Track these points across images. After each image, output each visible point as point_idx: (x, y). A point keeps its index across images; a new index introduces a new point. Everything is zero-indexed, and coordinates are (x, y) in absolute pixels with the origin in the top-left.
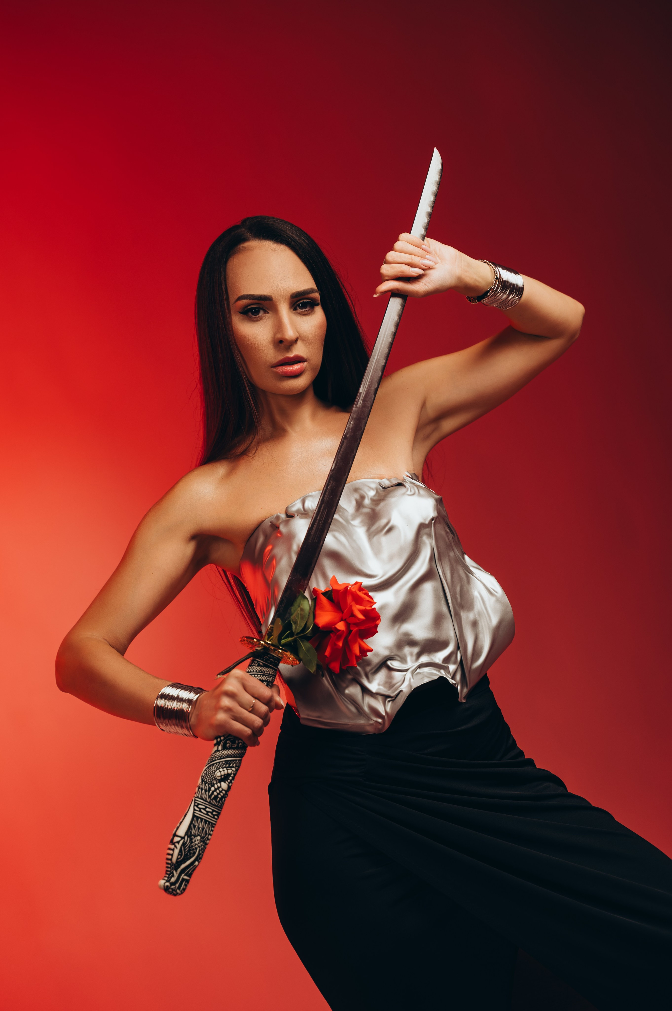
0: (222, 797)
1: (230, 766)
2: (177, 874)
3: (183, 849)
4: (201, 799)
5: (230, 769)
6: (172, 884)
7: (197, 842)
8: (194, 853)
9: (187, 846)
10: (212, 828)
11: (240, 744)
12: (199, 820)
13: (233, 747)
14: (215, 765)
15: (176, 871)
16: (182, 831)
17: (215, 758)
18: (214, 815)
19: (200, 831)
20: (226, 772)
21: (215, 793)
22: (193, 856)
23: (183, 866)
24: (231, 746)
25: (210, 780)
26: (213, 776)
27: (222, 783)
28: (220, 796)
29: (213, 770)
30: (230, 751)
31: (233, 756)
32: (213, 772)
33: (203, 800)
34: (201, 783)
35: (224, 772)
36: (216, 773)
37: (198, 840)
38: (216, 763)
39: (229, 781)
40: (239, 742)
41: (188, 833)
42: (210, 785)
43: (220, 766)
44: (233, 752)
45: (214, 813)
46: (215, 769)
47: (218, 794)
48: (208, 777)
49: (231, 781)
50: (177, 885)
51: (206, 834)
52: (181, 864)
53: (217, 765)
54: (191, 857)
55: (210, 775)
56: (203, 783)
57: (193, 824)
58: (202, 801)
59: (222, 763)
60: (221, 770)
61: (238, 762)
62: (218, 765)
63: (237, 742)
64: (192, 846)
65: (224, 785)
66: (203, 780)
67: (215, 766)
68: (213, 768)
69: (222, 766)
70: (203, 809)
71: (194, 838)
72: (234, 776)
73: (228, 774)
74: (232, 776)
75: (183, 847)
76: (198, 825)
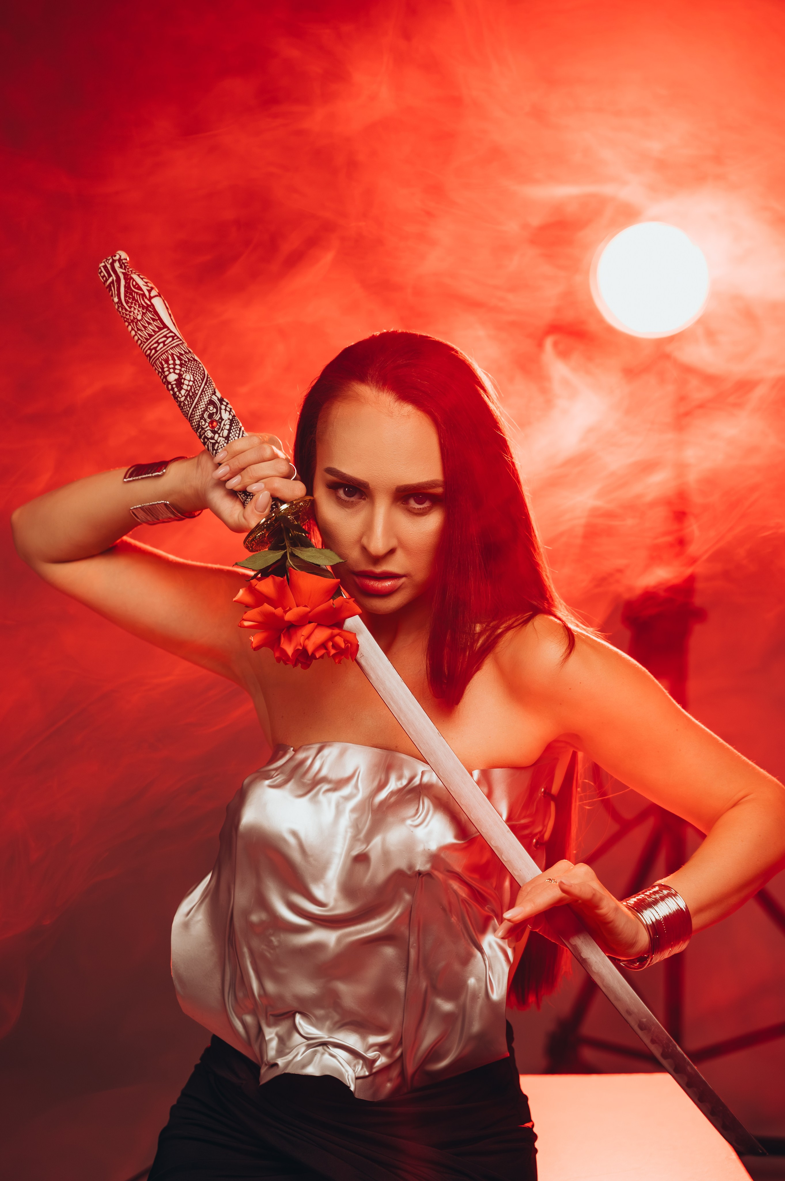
0: (163, 368)
1: (188, 397)
2: (120, 272)
3: (140, 292)
4: (178, 345)
5: (186, 395)
6: (114, 261)
7: (136, 312)
8: (127, 302)
9: (139, 299)
10: (141, 341)
11: (203, 423)
12: (157, 330)
13: (206, 412)
14: (201, 382)
16: (158, 303)
17: (208, 386)
18: (151, 350)
19: (145, 324)
20: (185, 387)
21: (171, 362)
22: (125, 300)
23: (123, 282)
24: (208, 410)
25: (189, 365)
26: (190, 371)
27: (176, 377)
28: (165, 366)
29: (197, 376)
30: (204, 406)
31: (197, 406)
32: (195, 375)
33: (174, 347)
34: (193, 357)
35: (186, 385)
36: (192, 376)
37: (138, 315)
38: (202, 384)
39: (174, 386)
40: (207, 422)
41: (151, 308)
42: (183, 362)
43: (195, 385)
44: (201, 409)
45: (153, 351)
46: (196, 378)
47: (168, 364)
48: (194, 367)
49: (173, 389)
50: (109, 266)
51: (138, 329)
52: (126, 282)
53: (200, 383)
54: (125, 296)
55: (195, 370)
56: (192, 359)
57: (157, 320)
58: (174, 345)
59: (197, 389)
60: (191, 383)
61: (187, 410)
62: (198, 384)
63: (208, 420)
64: (135, 304)
65: (172, 377)
66: (194, 360)
67: (199, 380)
68: (199, 377)
69: (194, 387)
70: (165, 341)
71: (142, 312)
72: (175, 394)
73: (182, 388)
74: (176, 392)
75: (141, 294)
76: (153, 325)
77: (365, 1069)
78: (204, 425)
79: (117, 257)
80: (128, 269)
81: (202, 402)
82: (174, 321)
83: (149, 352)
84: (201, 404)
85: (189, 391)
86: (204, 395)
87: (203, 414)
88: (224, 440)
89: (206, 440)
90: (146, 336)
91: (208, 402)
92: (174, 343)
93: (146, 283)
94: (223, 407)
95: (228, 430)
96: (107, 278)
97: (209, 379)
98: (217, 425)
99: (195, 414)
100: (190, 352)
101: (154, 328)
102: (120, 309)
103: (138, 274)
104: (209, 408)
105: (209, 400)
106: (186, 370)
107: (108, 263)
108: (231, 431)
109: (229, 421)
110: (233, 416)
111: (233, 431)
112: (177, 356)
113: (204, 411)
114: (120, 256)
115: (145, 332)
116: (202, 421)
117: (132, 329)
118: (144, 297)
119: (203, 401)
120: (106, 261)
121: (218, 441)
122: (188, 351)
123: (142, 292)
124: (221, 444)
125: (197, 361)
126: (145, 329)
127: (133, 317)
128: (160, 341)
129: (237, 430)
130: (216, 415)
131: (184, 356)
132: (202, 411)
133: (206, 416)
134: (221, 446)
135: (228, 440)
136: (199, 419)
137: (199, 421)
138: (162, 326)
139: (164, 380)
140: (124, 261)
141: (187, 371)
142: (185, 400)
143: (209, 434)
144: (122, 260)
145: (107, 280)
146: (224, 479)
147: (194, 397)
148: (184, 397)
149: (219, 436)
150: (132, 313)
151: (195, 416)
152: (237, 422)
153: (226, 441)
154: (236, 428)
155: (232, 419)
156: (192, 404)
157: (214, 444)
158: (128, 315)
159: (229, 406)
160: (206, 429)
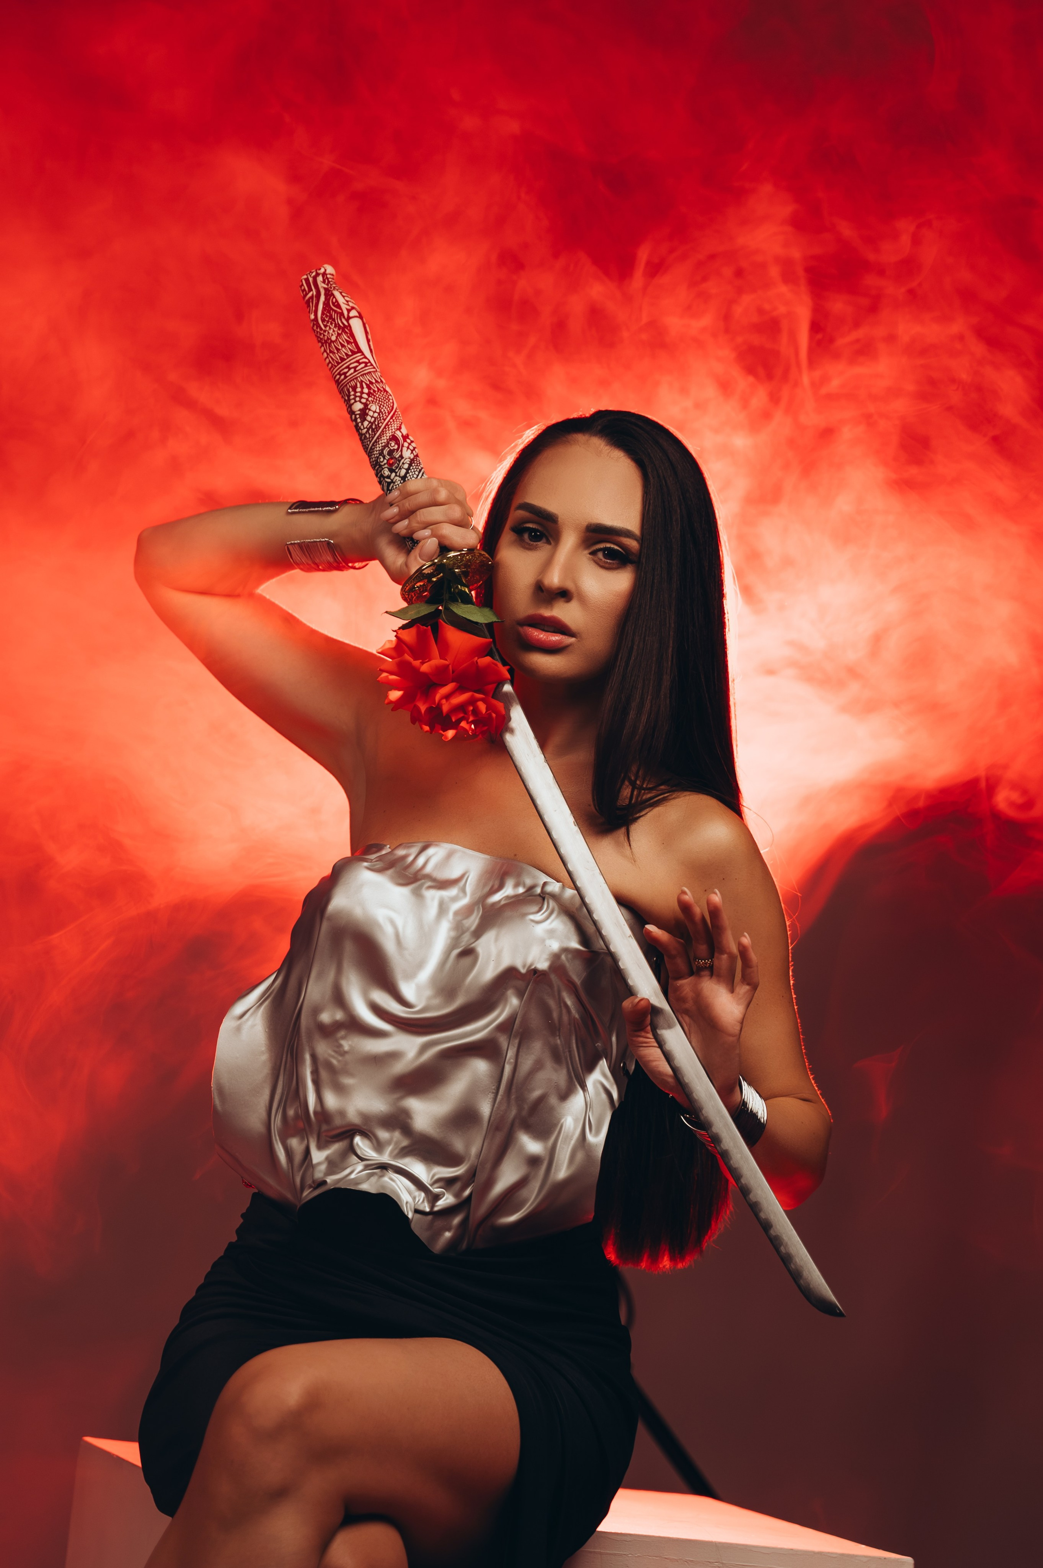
0: (349, 396)
1: (371, 429)
2: (322, 287)
3: (338, 310)
4: (370, 372)
5: (368, 427)
6: (318, 275)
7: (331, 331)
8: (323, 320)
9: (336, 318)
10: (332, 364)
11: (382, 460)
12: (350, 353)
13: (387, 448)
14: (387, 414)
15: (325, 289)
16: (356, 325)
17: (393, 420)
18: (341, 375)
19: (339, 346)
20: (369, 418)
21: (359, 390)
22: (322, 317)
23: (322, 298)
24: (389, 446)
25: (377, 396)
26: (378, 402)
27: (362, 406)
28: (352, 393)
29: (384, 408)
30: (385, 441)
31: (378, 440)
32: (382, 406)
33: (365, 374)
34: (384, 387)
35: (370, 416)
36: (378, 407)
37: (332, 335)
38: (387, 417)
40: (385, 459)
41: (347, 329)
42: (372, 391)
43: (380, 417)
44: (382, 443)
45: (343, 377)
46: (382, 410)
47: (356, 392)
48: (382, 398)
49: (356, 419)
50: (311, 279)
51: (331, 351)
52: (326, 299)
53: (386, 415)
54: (323, 314)
55: (383, 401)
56: (382, 389)
57: (351, 343)
58: (366, 372)
59: (381, 422)
60: (376, 415)
61: (367, 444)
62: (383, 416)
63: (388, 457)
64: (331, 324)
65: (357, 407)
66: (385, 390)
67: (385, 413)
68: (386, 410)
69: (379, 419)
70: (357, 366)
71: (338, 333)
72: (357, 426)
73: (365, 419)
74: (358, 423)
75: (340, 313)
76: (347, 348)
77: (426, 1204)
78: (382, 462)
79: (322, 270)
80: (331, 285)
81: (384, 437)
82: (372, 347)
83: (338, 377)
84: (383, 438)
85: (372, 424)
86: (387, 429)
87: (382, 450)
88: (400, 479)
89: (382, 479)
90: (337, 359)
91: (391, 437)
92: (366, 370)
93: (347, 301)
94: (406, 444)
95: (406, 469)
96: (307, 292)
97: (396, 413)
98: (396, 463)
99: (374, 449)
100: (382, 381)
101: (347, 351)
102: (315, 328)
103: (340, 291)
104: (391, 444)
105: (392, 435)
106: (373, 399)
107: (310, 276)
108: (410, 471)
109: (410, 460)
110: (415, 456)
111: (411, 472)
112: (366, 384)
113: (384, 447)
114: (326, 270)
115: (337, 355)
116: (381, 457)
117: (325, 351)
118: (342, 317)
119: (385, 435)
120: (309, 274)
121: (394, 481)
122: (379, 381)
123: (340, 311)
124: (396, 483)
125: (387, 392)
126: (338, 352)
127: (327, 337)
128: (351, 366)
129: (417, 471)
130: (397, 452)
131: (374, 385)
132: (382, 446)
133: (385, 452)
134: (396, 485)
135: (404, 481)
136: (378, 455)
137: (378, 457)
138: (356, 350)
139: (349, 409)
140: (328, 276)
141: (374, 401)
142: (366, 432)
143: (386, 472)
144: (326, 275)
145: (307, 294)
146: (392, 521)
147: (377, 430)
148: (366, 430)
149: (396, 476)
150: (327, 332)
151: (374, 451)
152: (418, 462)
153: (402, 481)
154: (416, 468)
155: (414, 458)
156: (373, 438)
157: (389, 484)
158: (322, 335)
159: (413, 444)
160: (383, 467)
